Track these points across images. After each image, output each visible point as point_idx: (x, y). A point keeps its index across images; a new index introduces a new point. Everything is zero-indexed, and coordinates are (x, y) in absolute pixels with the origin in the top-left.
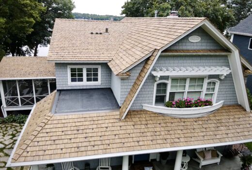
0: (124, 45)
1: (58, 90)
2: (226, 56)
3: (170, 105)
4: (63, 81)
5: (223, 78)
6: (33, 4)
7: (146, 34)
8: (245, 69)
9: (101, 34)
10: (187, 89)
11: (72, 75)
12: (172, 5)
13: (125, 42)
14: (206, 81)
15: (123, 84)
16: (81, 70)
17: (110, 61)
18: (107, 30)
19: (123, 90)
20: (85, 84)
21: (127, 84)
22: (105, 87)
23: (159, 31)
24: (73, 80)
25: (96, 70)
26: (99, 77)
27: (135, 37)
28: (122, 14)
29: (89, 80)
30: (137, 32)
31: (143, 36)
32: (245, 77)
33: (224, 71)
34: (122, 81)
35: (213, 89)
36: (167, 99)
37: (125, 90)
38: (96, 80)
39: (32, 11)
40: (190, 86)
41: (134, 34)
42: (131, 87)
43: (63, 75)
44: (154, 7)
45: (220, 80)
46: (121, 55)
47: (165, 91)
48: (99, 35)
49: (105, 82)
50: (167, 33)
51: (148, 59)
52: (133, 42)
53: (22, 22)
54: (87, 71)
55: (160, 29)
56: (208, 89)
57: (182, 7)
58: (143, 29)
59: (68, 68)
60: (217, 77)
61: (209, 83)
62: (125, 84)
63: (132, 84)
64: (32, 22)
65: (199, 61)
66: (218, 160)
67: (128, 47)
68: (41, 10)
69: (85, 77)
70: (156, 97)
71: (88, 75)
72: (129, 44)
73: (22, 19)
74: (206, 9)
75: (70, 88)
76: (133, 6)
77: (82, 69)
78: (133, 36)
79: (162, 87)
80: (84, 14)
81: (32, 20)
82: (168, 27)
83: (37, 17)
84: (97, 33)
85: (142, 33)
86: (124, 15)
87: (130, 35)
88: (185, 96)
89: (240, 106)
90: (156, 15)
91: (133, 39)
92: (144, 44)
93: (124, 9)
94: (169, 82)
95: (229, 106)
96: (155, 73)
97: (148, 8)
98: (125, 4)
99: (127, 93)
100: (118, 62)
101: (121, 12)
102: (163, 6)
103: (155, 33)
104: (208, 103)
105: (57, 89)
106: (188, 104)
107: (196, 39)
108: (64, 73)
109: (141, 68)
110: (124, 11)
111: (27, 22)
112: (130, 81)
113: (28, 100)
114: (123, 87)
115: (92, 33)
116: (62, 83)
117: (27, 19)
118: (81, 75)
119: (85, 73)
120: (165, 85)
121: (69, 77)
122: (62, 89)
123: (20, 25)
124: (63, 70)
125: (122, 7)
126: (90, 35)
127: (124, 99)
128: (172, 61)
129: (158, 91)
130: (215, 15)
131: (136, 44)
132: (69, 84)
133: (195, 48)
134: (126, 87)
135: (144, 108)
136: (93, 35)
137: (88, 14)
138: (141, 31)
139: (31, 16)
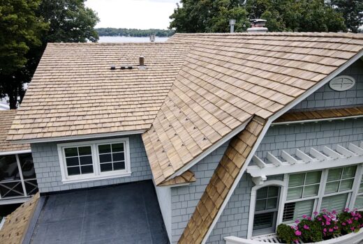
0: (176, 91)
1: (42, 194)
4: (51, 174)
6: (23, 19)
7: (220, 69)
9: (130, 68)
11: (69, 162)
12: (249, 10)
13: (177, 83)
15: (176, 199)
16: (87, 150)
17: (147, 130)
18: (141, 60)
19: (178, 213)
20: (98, 176)
21: (187, 197)
22: (141, 179)
23: (249, 64)
24: (72, 172)
25: (120, 147)
26: (127, 160)
27: (198, 74)
28: (171, 27)
29: (104, 168)
30: (199, 63)
31: (212, 74)
34: (175, 193)
36: (280, 219)
37: (183, 212)
38: (121, 166)
39: (23, 32)
40: (327, 186)
41: (193, 67)
42: (196, 203)
43: (49, 164)
44: (221, 14)
46: (170, 116)
47: (275, 202)
48: (127, 72)
49: (140, 169)
50: (275, 69)
52: (193, 86)
53: (8, 50)
54: (100, 153)
55: (251, 58)
57: (267, 12)
58: (211, 56)
59: (59, 149)
62: (182, 198)
63: (200, 196)
64: (23, 49)
65: (349, 132)
67: (183, 96)
68: (39, 28)
69: (96, 163)
70: (256, 217)
71: (102, 159)
72: (184, 89)
73: (6, 46)
74: (302, 14)
75: (67, 188)
76: (188, 14)
77: (90, 147)
78: (192, 72)
79: (269, 194)
80: (120, 29)
81: (23, 45)
82: (271, 54)
83: (33, 40)
84: (123, 68)
85: (210, 66)
86: (174, 29)
87: (185, 69)
90: (232, 28)
91: (192, 79)
92: (219, 93)
93: (173, 20)
94: (284, 185)
97: (211, 17)
98: (175, 11)
99: (187, 218)
100: (163, 137)
101: (169, 25)
102: (237, 12)
103: (240, 68)
105: (40, 191)
107: (345, 84)
108: (52, 159)
109: (218, 159)
110: (173, 22)
111: (16, 49)
112: (193, 190)
113: (11, 187)
114: (179, 205)
115: (113, 68)
116: (49, 180)
117: (15, 45)
119: (95, 155)
120: (276, 189)
121: (64, 167)
122: (51, 190)
123: (4, 54)
124: (49, 154)
125: (171, 17)
126: (110, 73)
127: (180, 232)
128: (291, 138)
130: (317, 22)
131: (202, 92)
132: (64, 180)
133: (344, 103)
134: (184, 205)
136: (116, 72)
137: (125, 29)
138: (208, 60)
139: (22, 38)
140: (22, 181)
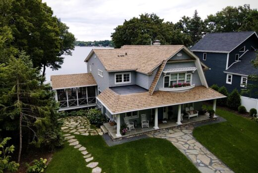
2: (194, 62)
3: (171, 87)
4: (112, 82)
5: (194, 72)
8: (203, 67)
9: (123, 56)
10: (178, 79)
11: (117, 79)
14: (186, 75)
16: (121, 76)
17: (137, 69)
18: (126, 54)
19: (150, 81)
20: (123, 83)
22: (133, 84)
24: (117, 81)
25: (129, 75)
26: (130, 79)
29: (125, 81)
32: (204, 71)
33: (194, 69)
34: (149, 77)
35: (190, 78)
36: (170, 85)
38: (128, 80)
40: (179, 78)
43: (112, 79)
45: (192, 73)
47: (168, 81)
49: (133, 81)
51: (161, 65)
54: (124, 76)
56: (187, 79)
59: (115, 75)
60: (191, 72)
61: (188, 76)
63: (154, 78)
66: (197, 115)
69: (123, 79)
70: (165, 84)
79: (167, 78)
84: (121, 56)
88: (178, 83)
89: (203, 86)
94: (170, 76)
95: (198, 86)
96: (164, 72)
104: (189, 85)
106: (180, 86)
107: (180, 55)
112: (153, 76)
115: (119, 56)
118: (121, 78)
120: (168, 77)
121: (115, 80)
122: (112, 86)
124: (113, 76)
127: (149, 87)
129: (165, 81)
132: (115, 84)
133: (180, 59)
135: (160, 90)
140: (78, 99)
